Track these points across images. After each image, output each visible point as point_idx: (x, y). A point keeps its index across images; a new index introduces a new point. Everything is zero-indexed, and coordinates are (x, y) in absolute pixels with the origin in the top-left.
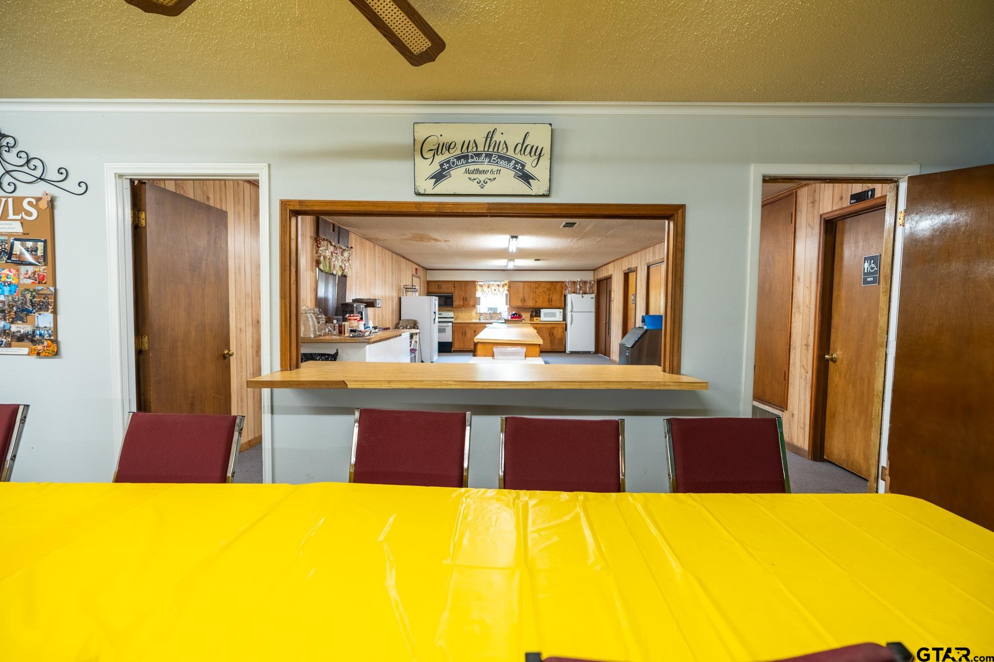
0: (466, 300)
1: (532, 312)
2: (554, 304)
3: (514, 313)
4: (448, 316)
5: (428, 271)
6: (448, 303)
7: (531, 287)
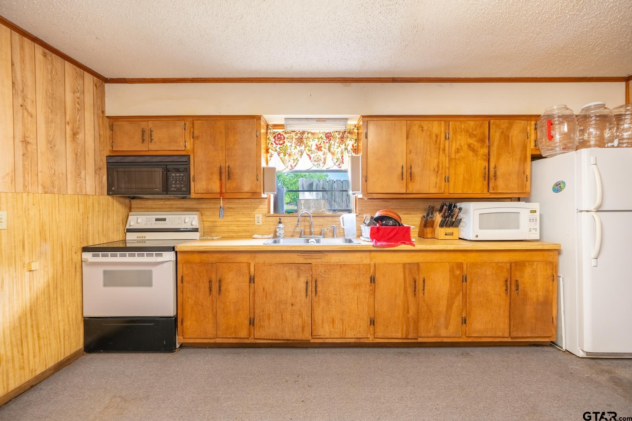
0: (229, 177)
1: (431, 211)
2: (501, 185)
3: (377, 215)
4: (182, 226)
5: (107, 86)
6: (173, 187)
7: (430, 135)
